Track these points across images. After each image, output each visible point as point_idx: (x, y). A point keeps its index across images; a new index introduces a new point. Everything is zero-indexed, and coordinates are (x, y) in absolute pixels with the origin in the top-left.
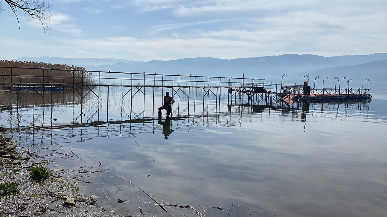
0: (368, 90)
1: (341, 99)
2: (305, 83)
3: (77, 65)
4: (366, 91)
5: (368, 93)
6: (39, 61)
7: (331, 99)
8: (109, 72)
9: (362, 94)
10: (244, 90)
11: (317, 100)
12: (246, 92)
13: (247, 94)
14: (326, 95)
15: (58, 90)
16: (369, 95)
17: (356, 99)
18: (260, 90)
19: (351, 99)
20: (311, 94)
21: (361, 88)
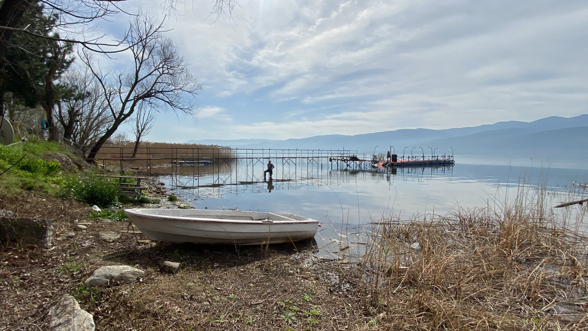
0: (452, 156)
1: (426, 164)
2: (389, 152)
3: (224, 145)
4: (450, 157)
5: (451, 159)
6: (198, 144)
7: (416, 165)
8: (237, 149)
9: (445, 160)
10: (343, 159)
11: (404, 165)
12: (344, 160)
13: (345, 162)
14: (410, 161)
15: (209, 164)
16: (452, 161)
17: (440, 164)
18: (354, 159)
19: (435, 164)
20: (398, 161)
21: (444, 155)
